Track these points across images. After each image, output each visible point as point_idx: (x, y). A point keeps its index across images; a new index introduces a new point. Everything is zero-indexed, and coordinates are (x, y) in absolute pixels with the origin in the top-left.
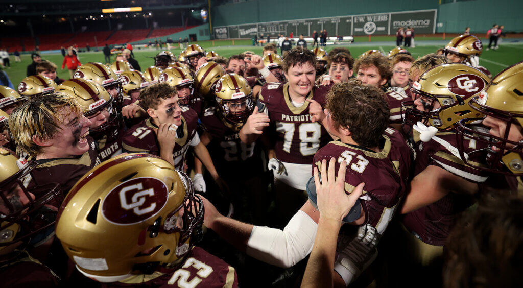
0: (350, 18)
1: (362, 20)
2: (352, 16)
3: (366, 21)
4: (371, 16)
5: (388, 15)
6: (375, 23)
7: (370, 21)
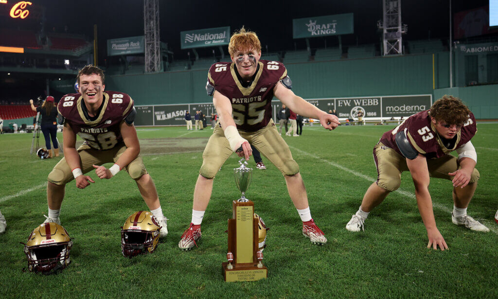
0: (333, 101)
1: (347, 104)
2: (335, 99)
3: (353, 105)
4: (359, 100)
5: (379, 99)
6: (363, 107)
7: (358, 105)
